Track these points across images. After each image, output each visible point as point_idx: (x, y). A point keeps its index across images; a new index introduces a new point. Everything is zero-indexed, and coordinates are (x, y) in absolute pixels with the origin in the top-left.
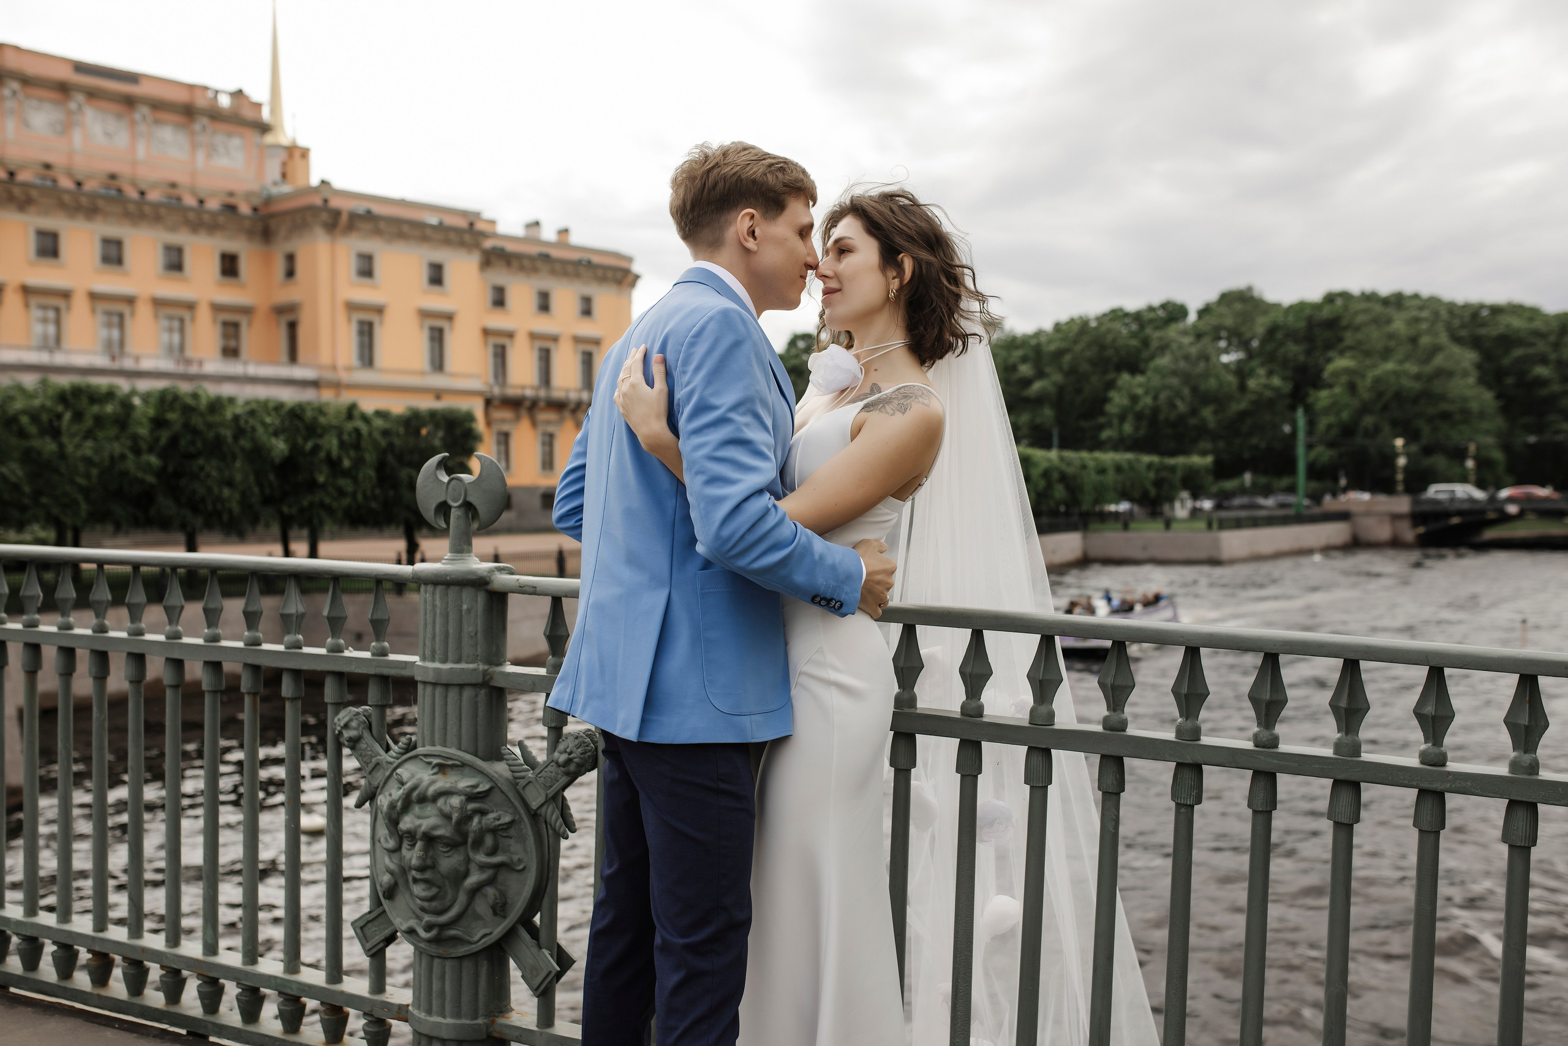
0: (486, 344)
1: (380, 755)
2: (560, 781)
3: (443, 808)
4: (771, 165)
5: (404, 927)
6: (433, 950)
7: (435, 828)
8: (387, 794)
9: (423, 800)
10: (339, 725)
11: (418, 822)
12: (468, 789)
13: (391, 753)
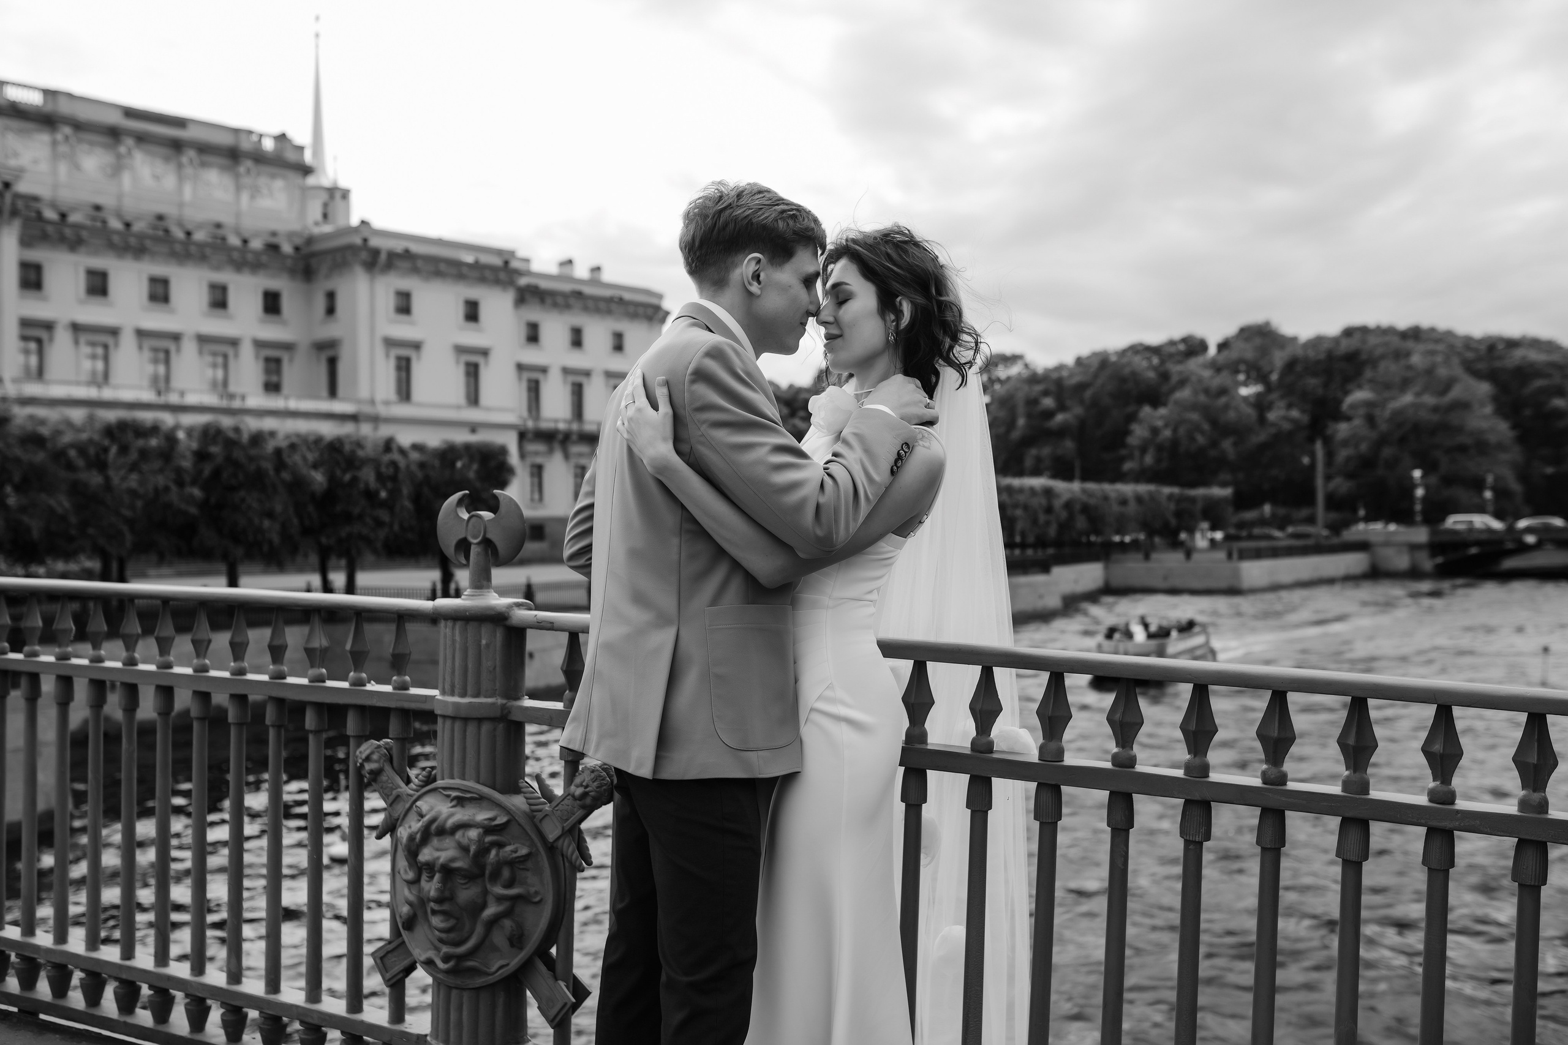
0: (520, 379)
1: (401, 788)
2: (576, 814)
3: (461, 840)
4: (783, 211)
5: (423, 958)
6: (451, 980)
7: (453, 860)
8: (407, 826)
9: (442, 832)
10: (361, 758)
11: (437, 854)
12: (486, 822)
13: (412, 785)
